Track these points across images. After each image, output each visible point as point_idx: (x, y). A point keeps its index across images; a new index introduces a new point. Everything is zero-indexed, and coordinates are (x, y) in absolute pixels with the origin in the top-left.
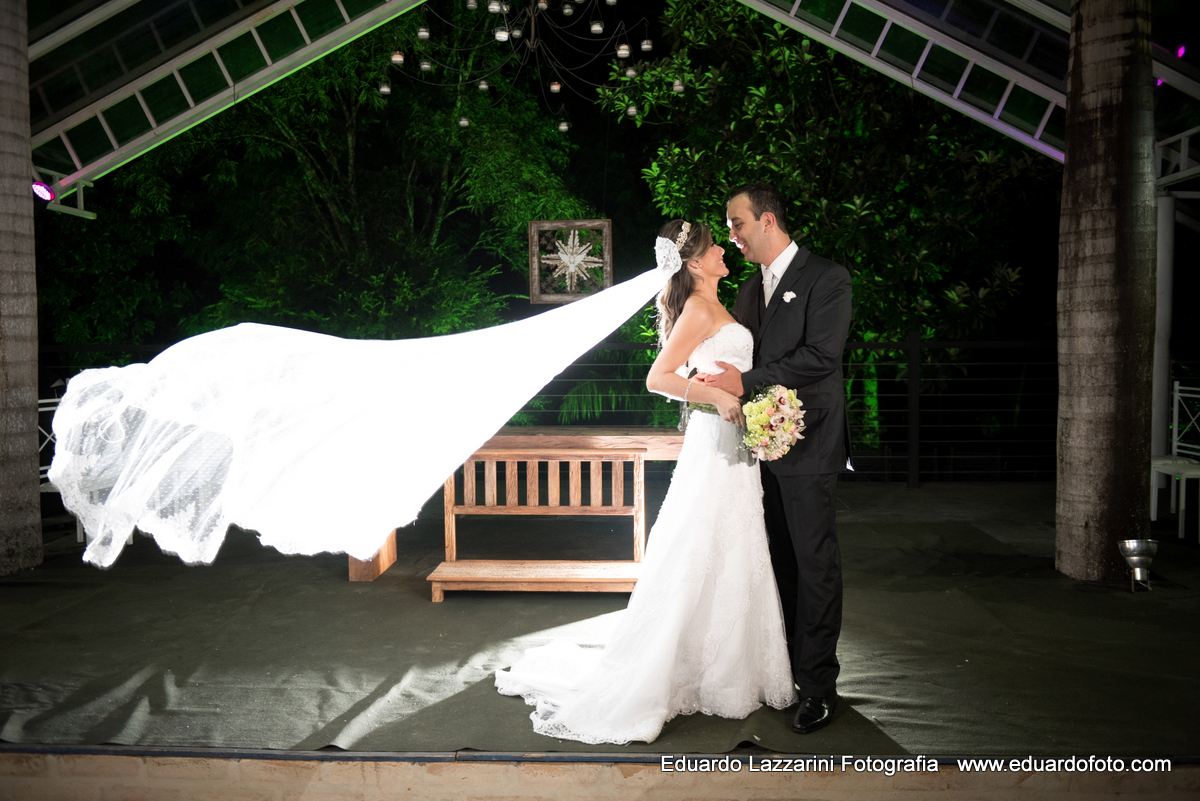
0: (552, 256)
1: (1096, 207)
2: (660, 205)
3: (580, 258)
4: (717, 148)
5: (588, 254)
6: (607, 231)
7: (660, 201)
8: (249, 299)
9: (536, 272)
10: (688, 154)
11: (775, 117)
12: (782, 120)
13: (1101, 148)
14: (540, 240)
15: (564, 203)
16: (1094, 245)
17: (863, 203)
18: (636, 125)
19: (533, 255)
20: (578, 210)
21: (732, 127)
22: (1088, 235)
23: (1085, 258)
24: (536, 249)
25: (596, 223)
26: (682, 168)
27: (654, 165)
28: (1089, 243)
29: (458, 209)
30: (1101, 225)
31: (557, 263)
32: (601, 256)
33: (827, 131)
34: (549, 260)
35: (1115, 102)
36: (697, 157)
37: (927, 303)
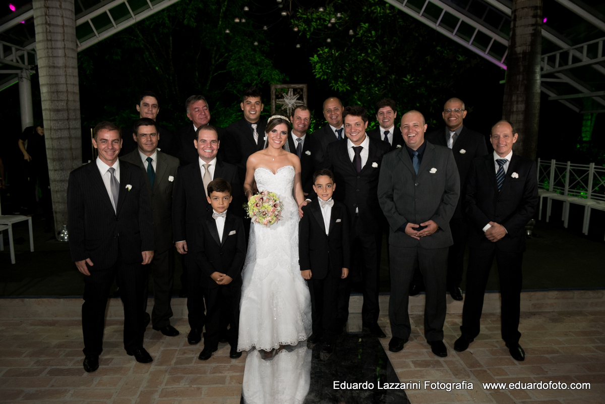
0: (281, 100)
1: (518, 92)
2: (315, 73)
3: (293, 101)
4: (345, 50)
5: (297, 100)
6: (305, 90)
7: (315, 72)
8: (132, 115)
9: (274, 107)
10: (333, 52)
11: (371, 37)
12: (374, 39)
13: (521, 69)
14: (276, 93)
15: (274, 72)
16: (517, 107)
17: (411, 78)
18: (307, 37)
19: (273, 99)
20: (280, 75)
21: (352, 41)
22: (515, 103)
23: (513, 112)
24: (274, 97)
25: (301, 86)
26: (330, 59)
27: (315, 56)
28: (515, 106)
29: (219, 72)
30: (520, 99)
31: (283, 103)
32: (303, 100)
33: (395, 45)
34: (279, 102)
35: (527, 51)
36: (337, 54)
37: (435, 122)
